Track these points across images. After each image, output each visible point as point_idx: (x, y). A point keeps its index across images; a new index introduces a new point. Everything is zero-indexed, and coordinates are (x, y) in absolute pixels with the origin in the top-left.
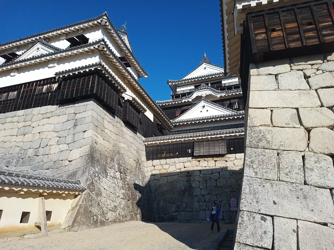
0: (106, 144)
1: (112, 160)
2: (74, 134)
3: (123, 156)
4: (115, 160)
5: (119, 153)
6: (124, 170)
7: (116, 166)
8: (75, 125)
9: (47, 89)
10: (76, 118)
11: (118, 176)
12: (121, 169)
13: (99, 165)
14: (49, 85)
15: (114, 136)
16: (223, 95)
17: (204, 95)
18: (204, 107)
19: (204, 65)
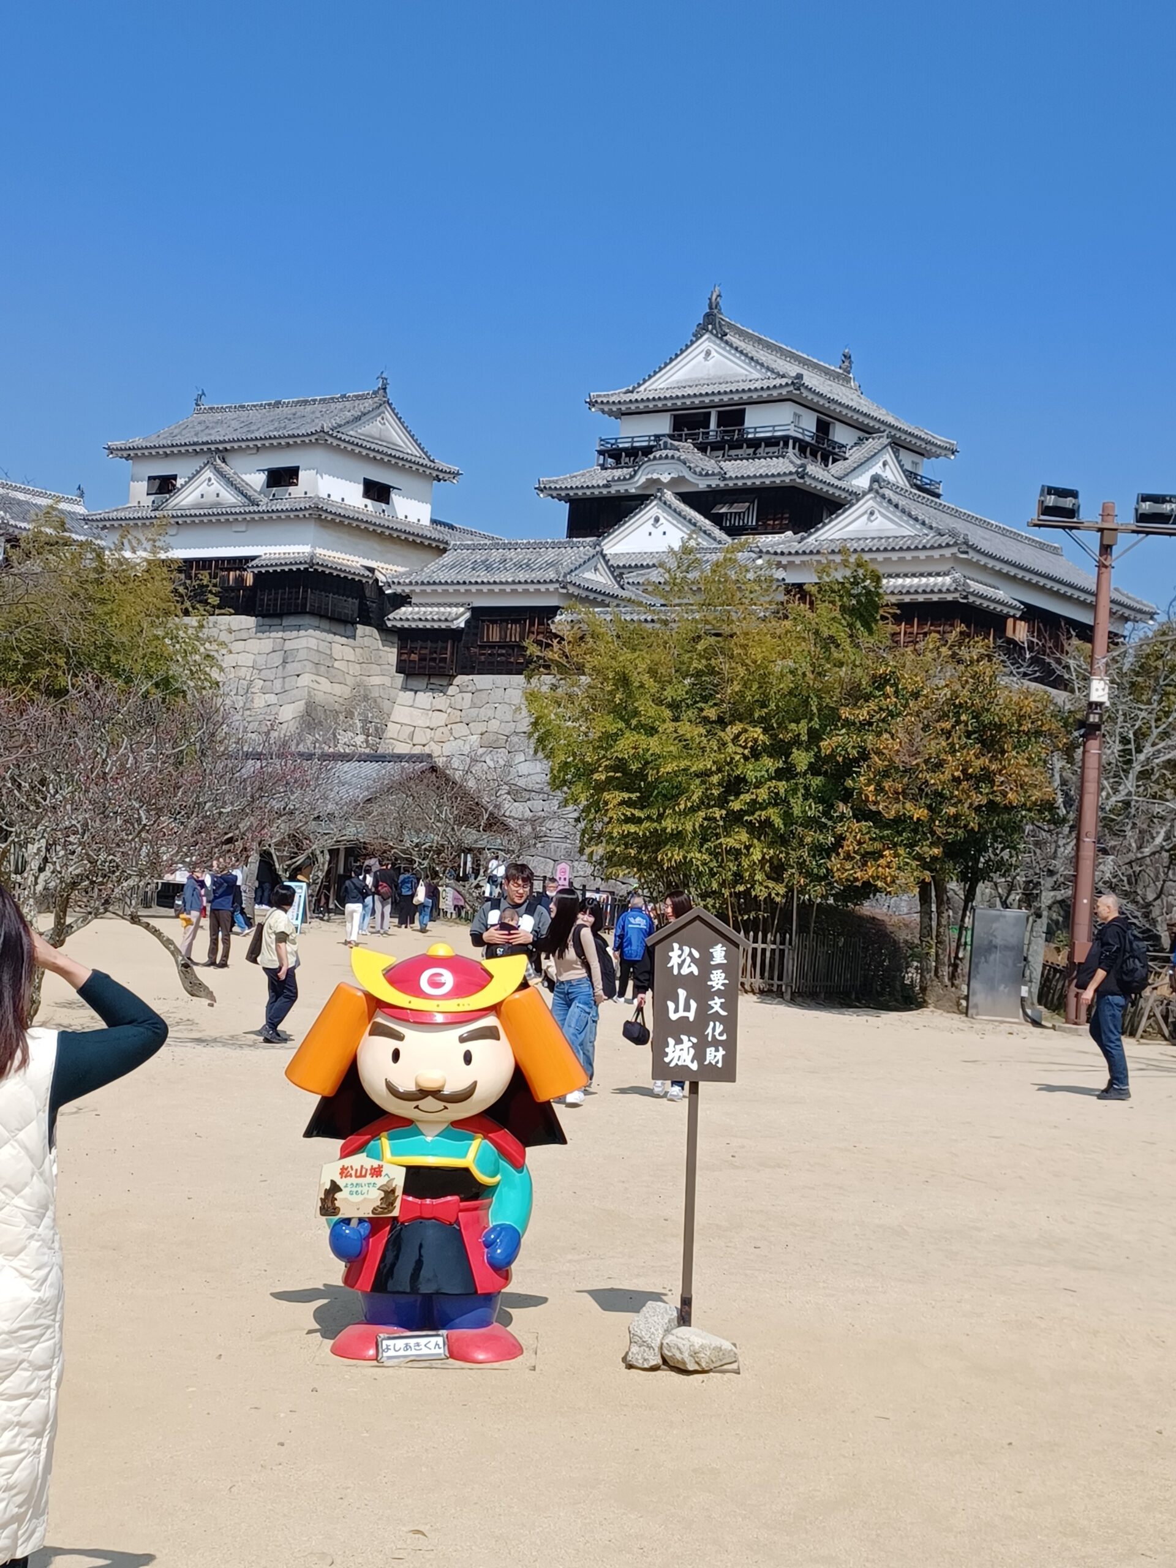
0: (338, 689)
1: (349, 715)
2: (284, 678)
3: (375, 701)
4: (356, 714)
5: (366, 698)
6: (376, 729)
7: (359, 724)
8: (285, 662)
9: (236, 579)
10: (285, 649)
11: (359, 743)
12: (368, 729)
13: (321, 730)
14: (238, 572)
15: (355, 669)
16: (714, 482)
17: (665, 478)
18: (657, 520)
19: (706, 343)
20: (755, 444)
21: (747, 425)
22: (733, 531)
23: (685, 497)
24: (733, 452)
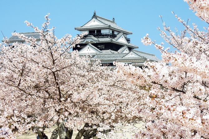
16: (97, 42)
17: (89, 41)
18: (88, 48)
19: (94, 19)
20: (103, 35)
21: (101, 32)
22: (101, 49)
23: (93, 44)
24: (100, 37)
